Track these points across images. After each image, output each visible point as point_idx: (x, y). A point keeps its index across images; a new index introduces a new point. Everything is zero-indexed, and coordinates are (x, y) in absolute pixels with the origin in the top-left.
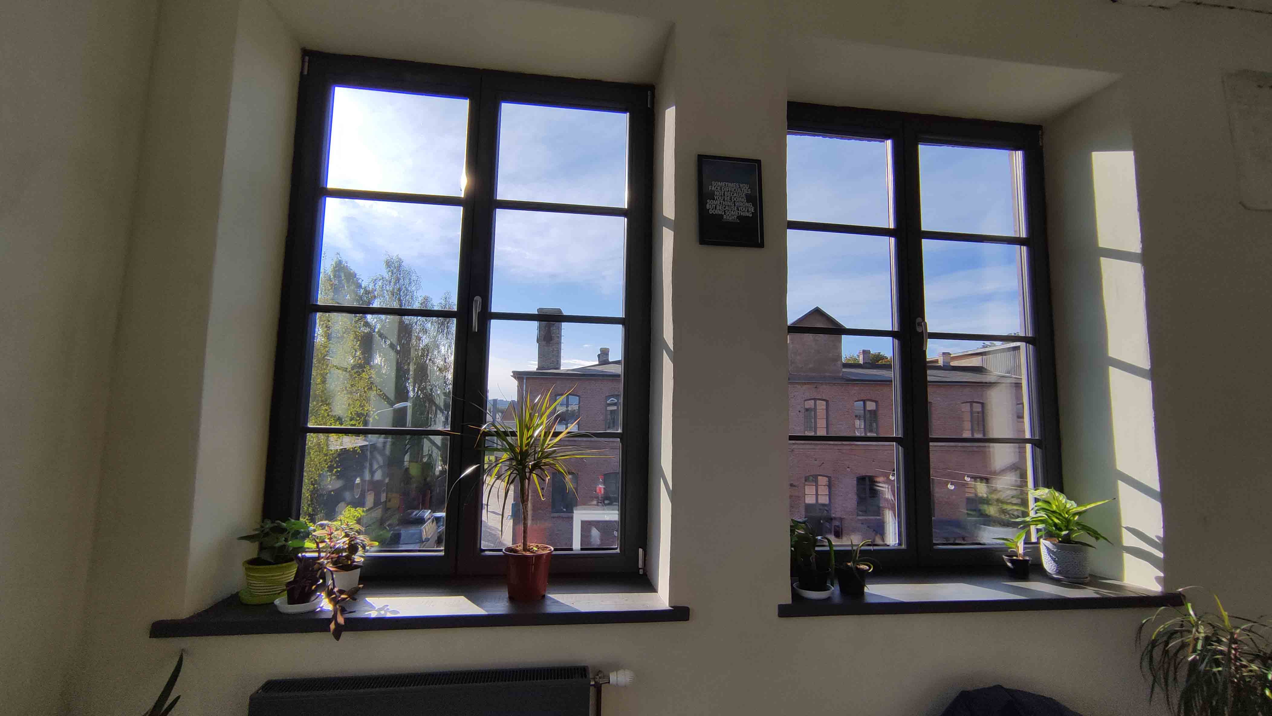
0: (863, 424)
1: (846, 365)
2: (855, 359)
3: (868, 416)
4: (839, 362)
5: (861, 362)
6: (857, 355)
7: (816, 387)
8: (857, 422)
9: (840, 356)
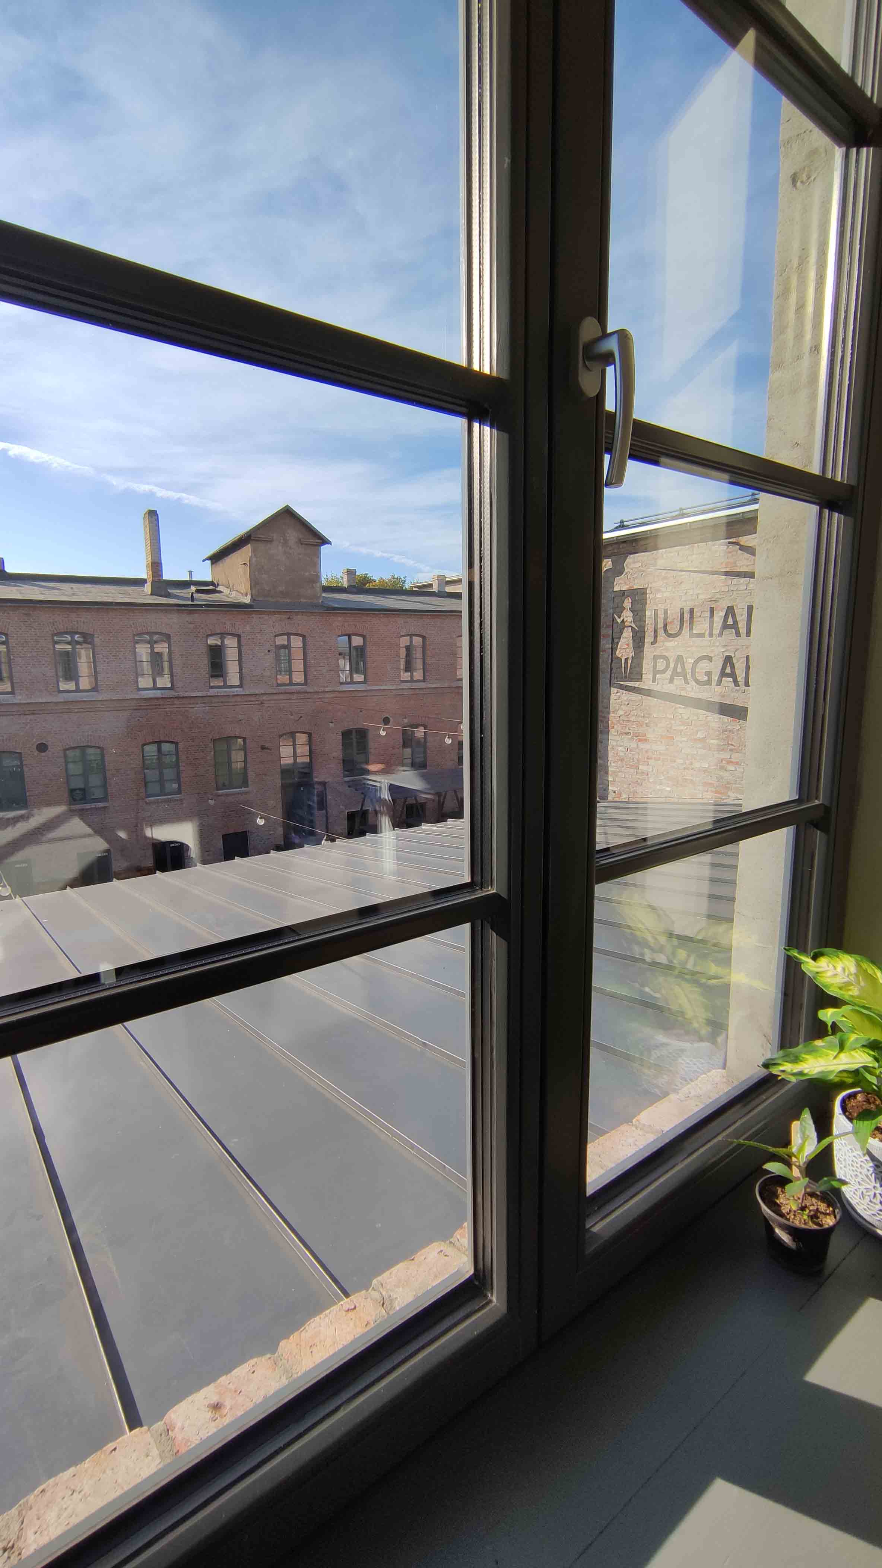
0: (348, 664)
1: (326, 589)
2: (338, 582)
3: (354, 653)
4: (318, 584)
5: (345, 585)
6: (341, 577)
7: (289, 618)
8: (341, 662)
9: (318, 577)
